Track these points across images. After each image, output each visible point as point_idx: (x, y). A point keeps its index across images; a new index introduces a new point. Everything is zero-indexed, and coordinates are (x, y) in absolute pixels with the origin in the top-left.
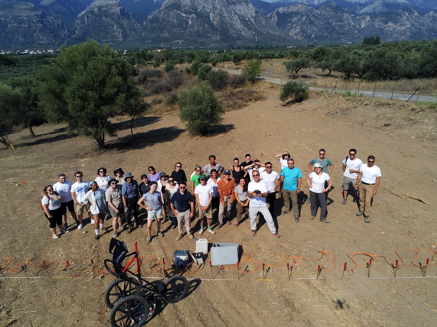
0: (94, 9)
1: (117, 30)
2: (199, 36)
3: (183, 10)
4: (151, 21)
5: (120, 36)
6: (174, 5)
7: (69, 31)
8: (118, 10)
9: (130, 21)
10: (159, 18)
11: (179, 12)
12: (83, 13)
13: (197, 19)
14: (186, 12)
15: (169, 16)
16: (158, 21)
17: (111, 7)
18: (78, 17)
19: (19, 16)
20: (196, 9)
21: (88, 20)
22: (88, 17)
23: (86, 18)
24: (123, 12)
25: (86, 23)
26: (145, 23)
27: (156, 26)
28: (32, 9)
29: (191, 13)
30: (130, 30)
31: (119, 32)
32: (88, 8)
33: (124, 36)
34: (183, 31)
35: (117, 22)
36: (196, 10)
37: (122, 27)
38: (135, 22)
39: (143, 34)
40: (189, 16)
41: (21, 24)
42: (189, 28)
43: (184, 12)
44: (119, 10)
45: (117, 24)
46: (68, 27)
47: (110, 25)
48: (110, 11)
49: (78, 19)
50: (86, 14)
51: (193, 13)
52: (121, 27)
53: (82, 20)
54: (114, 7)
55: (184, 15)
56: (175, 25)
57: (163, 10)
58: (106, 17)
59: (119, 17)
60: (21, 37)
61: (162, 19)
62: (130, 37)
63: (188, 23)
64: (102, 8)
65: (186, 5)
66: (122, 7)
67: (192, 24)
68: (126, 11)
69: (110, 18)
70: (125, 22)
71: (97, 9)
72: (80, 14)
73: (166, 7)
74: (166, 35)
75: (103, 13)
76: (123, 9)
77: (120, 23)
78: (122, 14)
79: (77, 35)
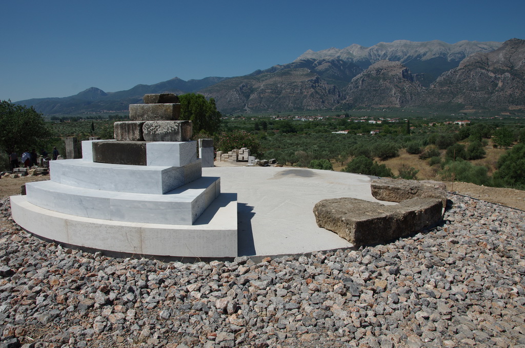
0: (371, 73)
1: (395, 94)
2: (513, 103)
3: (491, 68)
4: (441, 84)
5: (398, 102)
6: (478, 62)
7: (339, 96)
8: (399, 72)
9: (413, 83)
10: (454, 80)
11: (483, 71)
12: (359, 76)
13: (513, 79)
14: (495, 71)
15: (469, 77)
16: (451, 83)
17: (392, 68)
18: (352, 81)
19: (294, 82)
20: (513, 66)
21: (362, 84)
22: (363, 81)
23: (360, 82)
24: (405, 74)
25: (360, 87)
26: (433, 86)
27: (448, 90)
28: (307, 75)
29: (503, 72)
30: (411, 94)
31: (396, 98)
32: (365, 71)
33: (403, 102)
34: (486, 96)
36: (512, 68)
37: (402, 91)
38: (419, 86)
39: (428, 99)
40: (500, 76)
41: (294, 90)
42: (498, 91)
43: (492, 71)
44: (401, 72)
45: (396, 87)
46: (339, 92)
47: (388, 89)
48: (390, 74)
49: (352, 83)
50: (361, 77)
51: (507, 71)
53: (356, 84)
54: (395, 69)
55: (492, 75)
56: (475, 88)
57: (461, 69)
58: (384, 80)
59: (400, 79)
60: (292, 103)
61: (458, 81)
62: (410, 103)
63: (497, 84)
64: (381, 70)
65: (497, 62)
66: (405, 68)
67: (502, 86)
68: (409, 72)
69: (389, 81)
70: (407, 85)
71: (374, 72)
72: (355, 78)
73: (465, 66)
74: (460, 100)
75: (381, 76)
76: (406, 71)
77: (400, 87)
78: (404, 76)
79: (347, 101)
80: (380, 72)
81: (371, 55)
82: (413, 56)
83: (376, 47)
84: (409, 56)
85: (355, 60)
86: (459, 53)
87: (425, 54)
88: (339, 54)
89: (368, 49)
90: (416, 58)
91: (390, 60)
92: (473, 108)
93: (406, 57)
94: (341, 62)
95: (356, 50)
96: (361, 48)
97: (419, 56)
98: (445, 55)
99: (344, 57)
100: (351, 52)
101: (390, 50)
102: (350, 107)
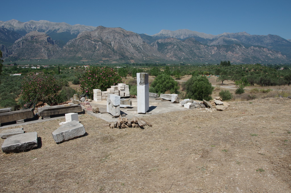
0: (28, 38)
1: (44, 51)
2: (104, 56)
3: (93, 39)
4: (70, 46)
5: (46, 56)
6: (86, 36)
7: (7, 52)
8: (45, 39)
9: (54, 45)
10: (75, 44)
11: (89, 40)
12: (19, 40)
13: (103, 45)
14: (95, 41)
15: (83, 43)
16: (74, 46)
17: (41, 36)
18: (15, 43)
20: (102, 39)
21: (23, 45)
22: (23, 43)
23: (21, 44)
24: (49, 40)
25: (21, 47)
26: (65, 47)
27: (73, 50)
29: (98, 41)
30: (53, 52)
31: (45, 53)
32: (23, 37)
33: (49, 56)
34: (92, 53)
35: (45, 46)
38: (57, 47)
39: (63, 55)
40: (97, 43)
42: (97, 51)
43: (93, 41)
44: (46, 39)
45: (44, 47)
46: (7, 49)
47: (39, 48)
48: (40, 39)
50: (21, 41)
51: (100, 41)
52: (47, 50)
53: (18, 45)
54: (43, 37)
55: (93, 43)
56: (87, 49)
57: (78, 39)
58: (37, 43)
59: (46, 43)
61: (78, 45)
62: (53, 56)
63: (96, 48)
64: (34, 37)
65: (95, 36)
66: (48, 37)
67: (99, 48)
68: (51, 39)
69: (39, 44)
70: (50, 46)
71: (30, 38)
72: (17, 41)
73: (81, 37)
74: (79, 55)
75: (34, 40)
76: (50, 38)
77: (47, 47)
78: (48, 41)
79: (14, 55)
80: (33, 38)
81: (26, 27)
82: (52, 30)
83: (29, 23)
84: (50, 30)
85: (15, 29)
86: (76, 30)
87: (58, 30)
88: (3, 25)
89: (24, 24)
90: (54, 31)
91: (39, 31)
92: (86, 59)
93: (48, 30)
94: (6, 30)
95: (16, 23)
96: (19, 22)
97: (55, 30)
98: (69, 31)
99: (7, 27)
100: (12, 24)
101: (38, 25)
102: (16, 59)
